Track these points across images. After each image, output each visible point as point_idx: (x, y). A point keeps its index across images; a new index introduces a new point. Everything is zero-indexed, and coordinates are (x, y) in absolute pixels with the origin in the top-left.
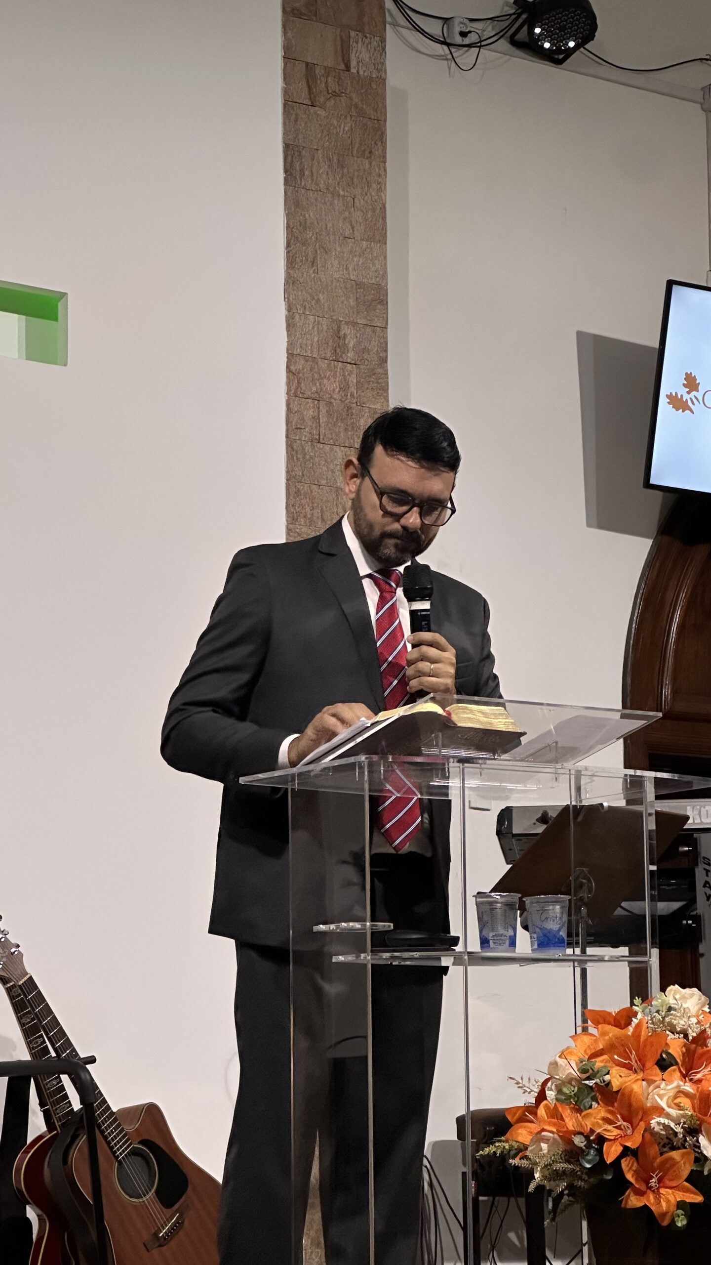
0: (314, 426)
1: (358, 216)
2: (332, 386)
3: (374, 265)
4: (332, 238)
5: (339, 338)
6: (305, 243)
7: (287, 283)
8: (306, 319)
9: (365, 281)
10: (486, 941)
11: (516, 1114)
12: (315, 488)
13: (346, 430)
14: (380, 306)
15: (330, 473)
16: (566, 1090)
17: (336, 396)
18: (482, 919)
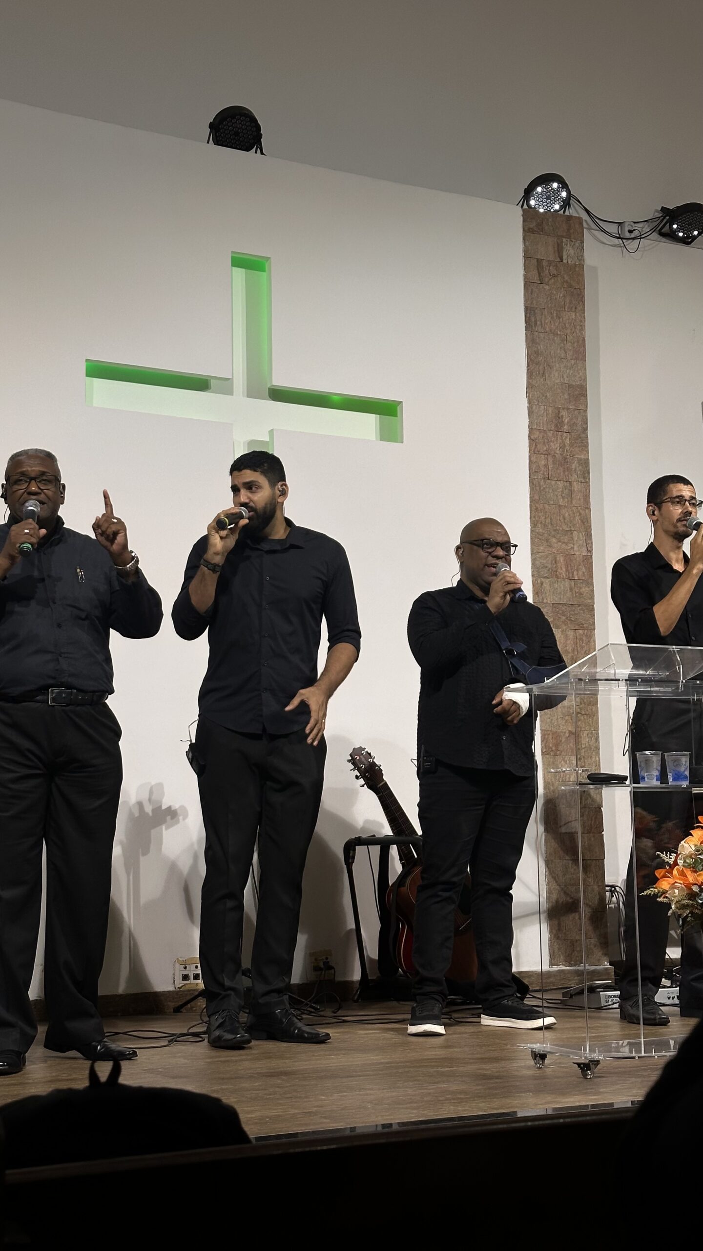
0: (545, 470)
1: (568, 346)
2: (555, 446)
3: (579, 373)
4: (554, 360)
5: (559, 418)
6: (538, 363)
7: (528, 387)
8: (539, 408)
9: (574, 383)
10: (643, 778)
11: (660, 873)
12: (547, 506)
13: (564, 471)
14: (582, 398)
15: (555, 497)
16: (687, 861)
17: (558, 452)
18: (641, 766)
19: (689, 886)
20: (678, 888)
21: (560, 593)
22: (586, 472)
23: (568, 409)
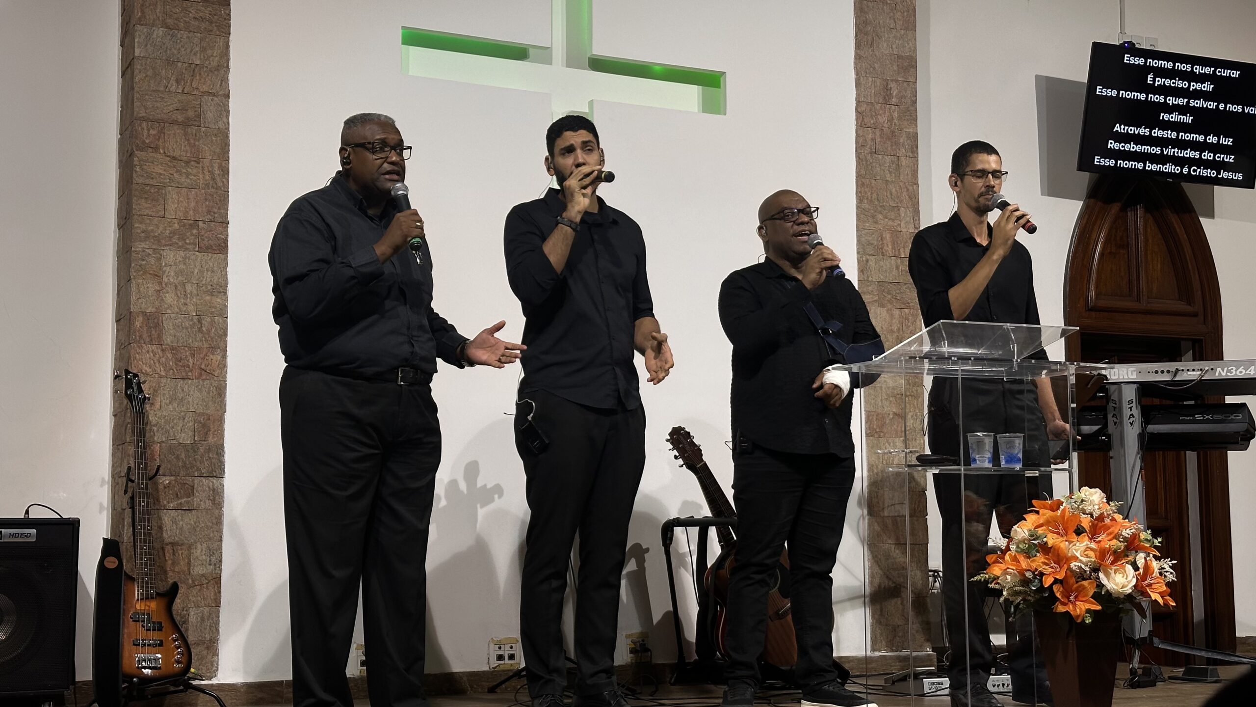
0: (872, 144)
1: (898, 15)
2: (883, 119)
3: (908, 44)
4: (882, 30)
5: (887, 90)
6: (866, 34)
7: (855, 58)
8: (867, 79)
9: (903, 54)
10: (975, 460)
11: (992, 558)
12: (873, 181)
13: (892, 146)
14: (912, 69)
15: (882, 172)
16: (1021, 546)
17: (885, 125)
18: (972, 448)
19: (1022, 573)
20: (1010, 574)
21: (886, 271)
22: (914, 146)
23: (897, 81)
